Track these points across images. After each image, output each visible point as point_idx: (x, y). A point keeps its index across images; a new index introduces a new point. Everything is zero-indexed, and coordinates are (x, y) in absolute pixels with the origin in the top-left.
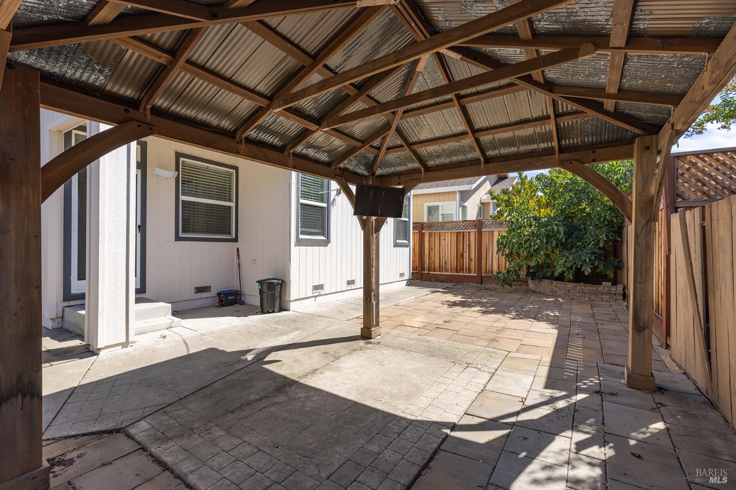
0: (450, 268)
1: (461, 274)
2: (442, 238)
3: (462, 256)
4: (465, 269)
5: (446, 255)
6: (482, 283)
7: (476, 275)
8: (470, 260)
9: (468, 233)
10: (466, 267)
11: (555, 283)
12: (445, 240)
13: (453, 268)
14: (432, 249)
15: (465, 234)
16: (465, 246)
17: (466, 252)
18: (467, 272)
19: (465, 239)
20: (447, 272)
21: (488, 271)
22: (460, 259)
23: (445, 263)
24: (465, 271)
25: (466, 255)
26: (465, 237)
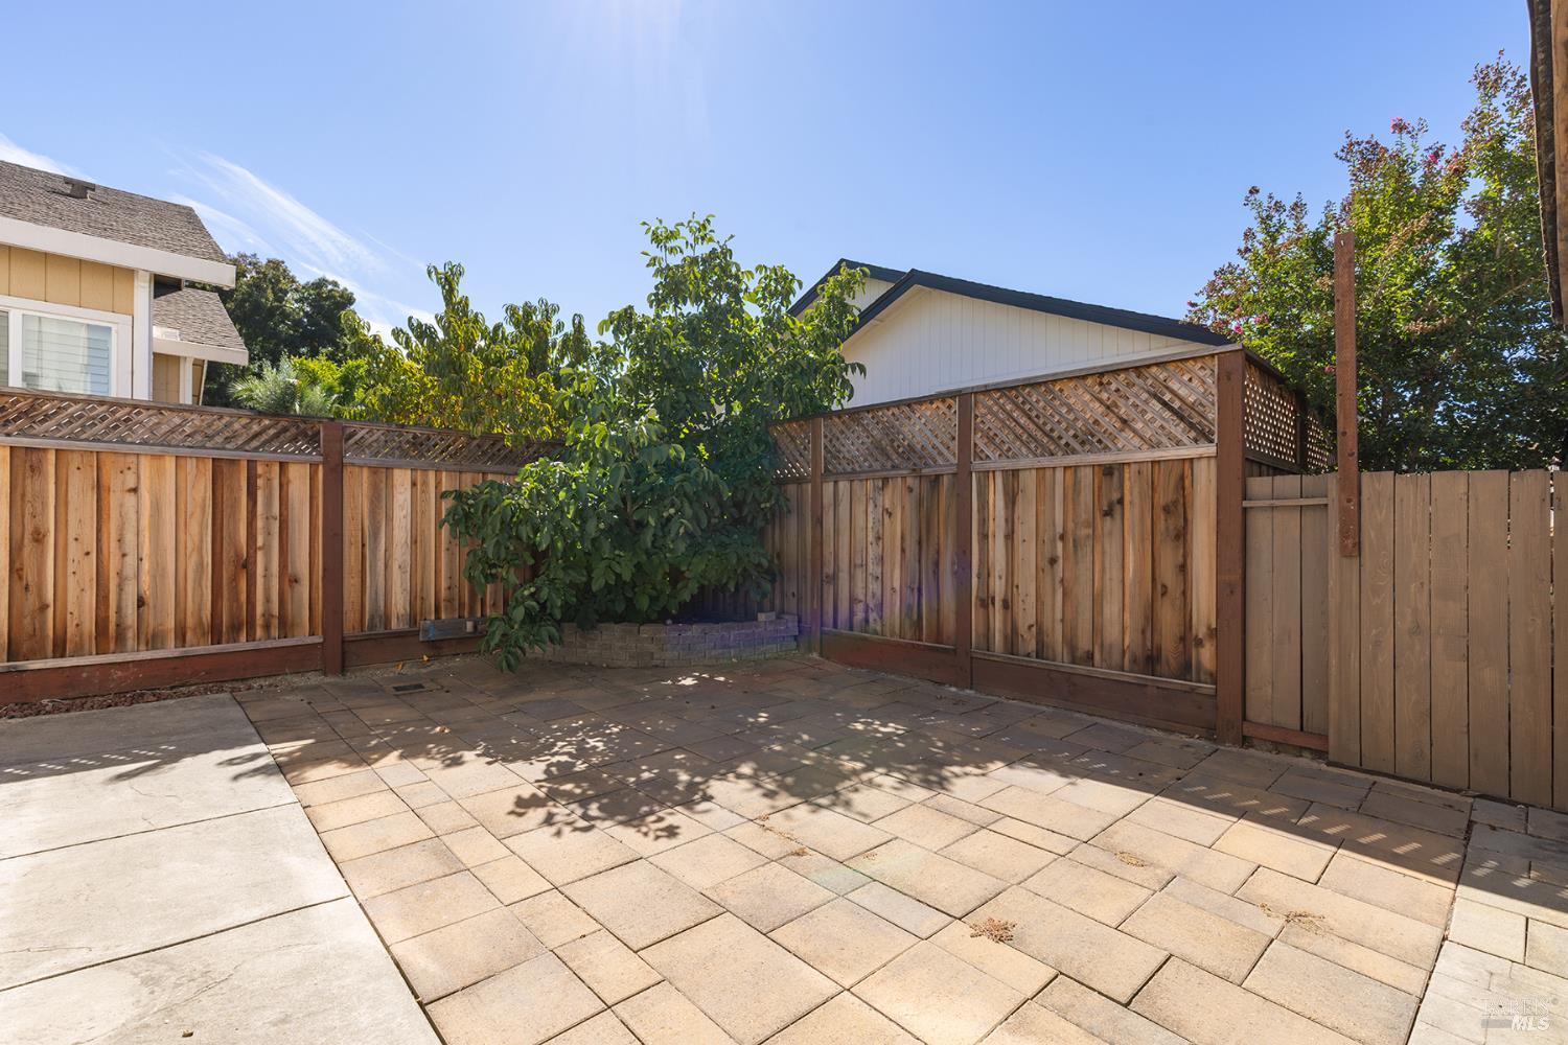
0: (171, 623)
1: (243, 644)
2: (116, 482)
3: (247, 565)
4: (259, 621)
5: (146, 565)
6: (343, 669)
7: (318, 639)
8: (289, 579)
9: (276, 468)
10: (267, 615)
11: (647, 631)
12: (135, 490)
13: (190, 622)
14: (39, 538)
15: (260, 470)
16: (260, 523)
17: (266, 548)
18: (275, 632)
19: (260, 493)
20: (154, 648)
21: (372, 618)
22: (234, 579)
23: (141, 602)
24: (259, 632)
25: (266, 565)
26: (260, 482)
